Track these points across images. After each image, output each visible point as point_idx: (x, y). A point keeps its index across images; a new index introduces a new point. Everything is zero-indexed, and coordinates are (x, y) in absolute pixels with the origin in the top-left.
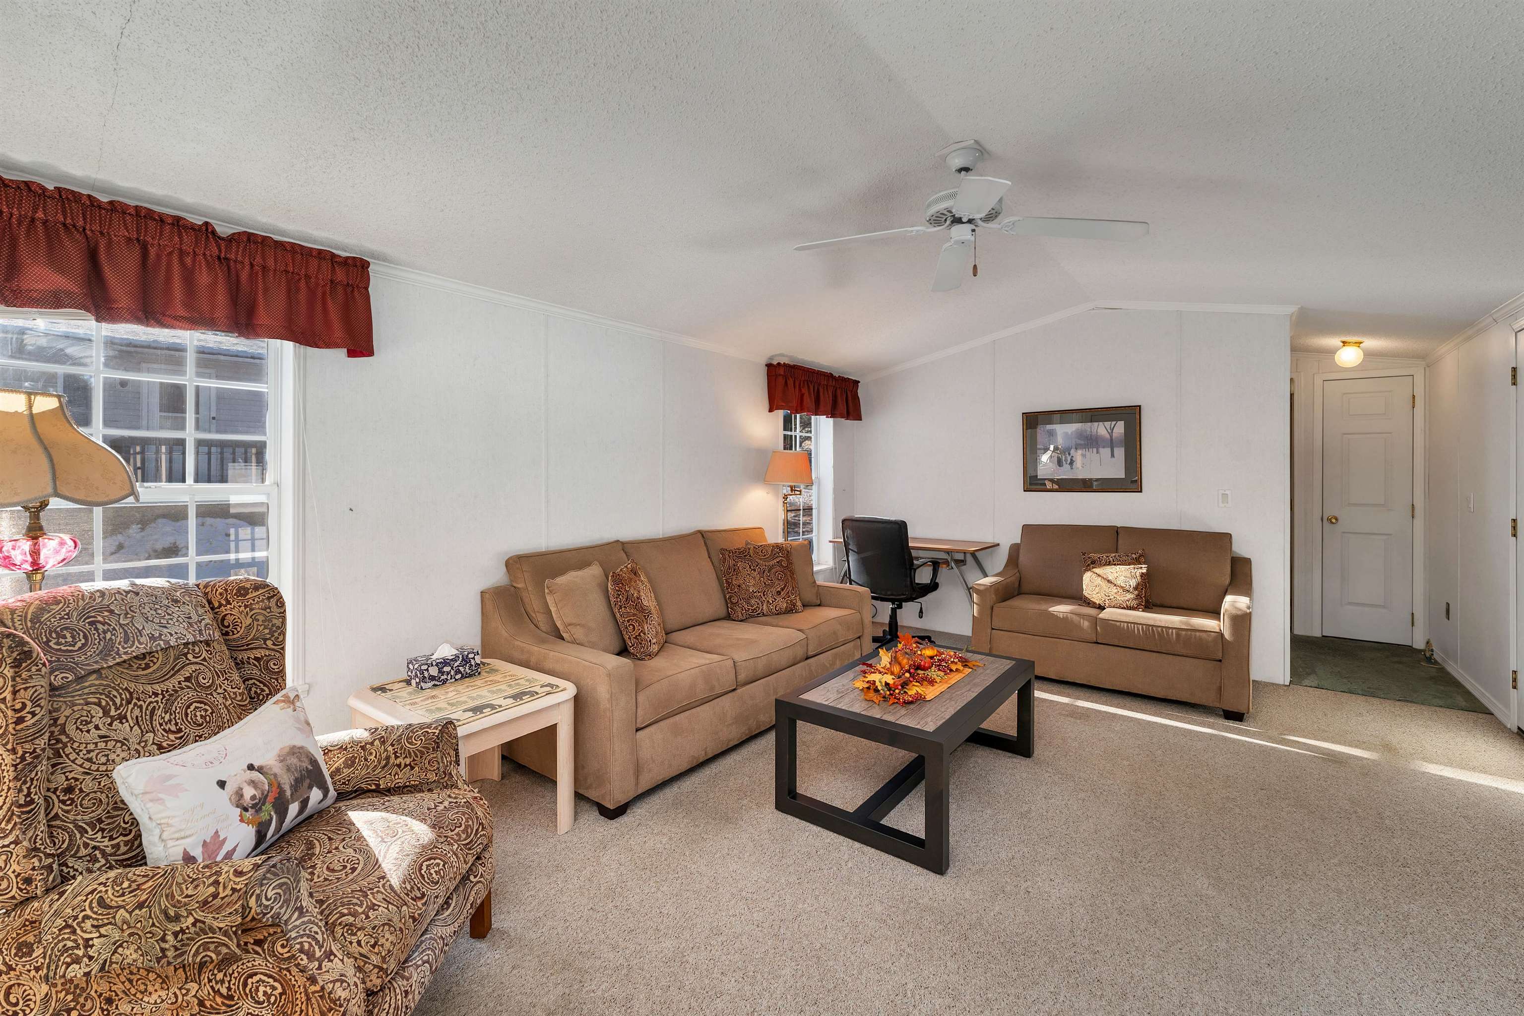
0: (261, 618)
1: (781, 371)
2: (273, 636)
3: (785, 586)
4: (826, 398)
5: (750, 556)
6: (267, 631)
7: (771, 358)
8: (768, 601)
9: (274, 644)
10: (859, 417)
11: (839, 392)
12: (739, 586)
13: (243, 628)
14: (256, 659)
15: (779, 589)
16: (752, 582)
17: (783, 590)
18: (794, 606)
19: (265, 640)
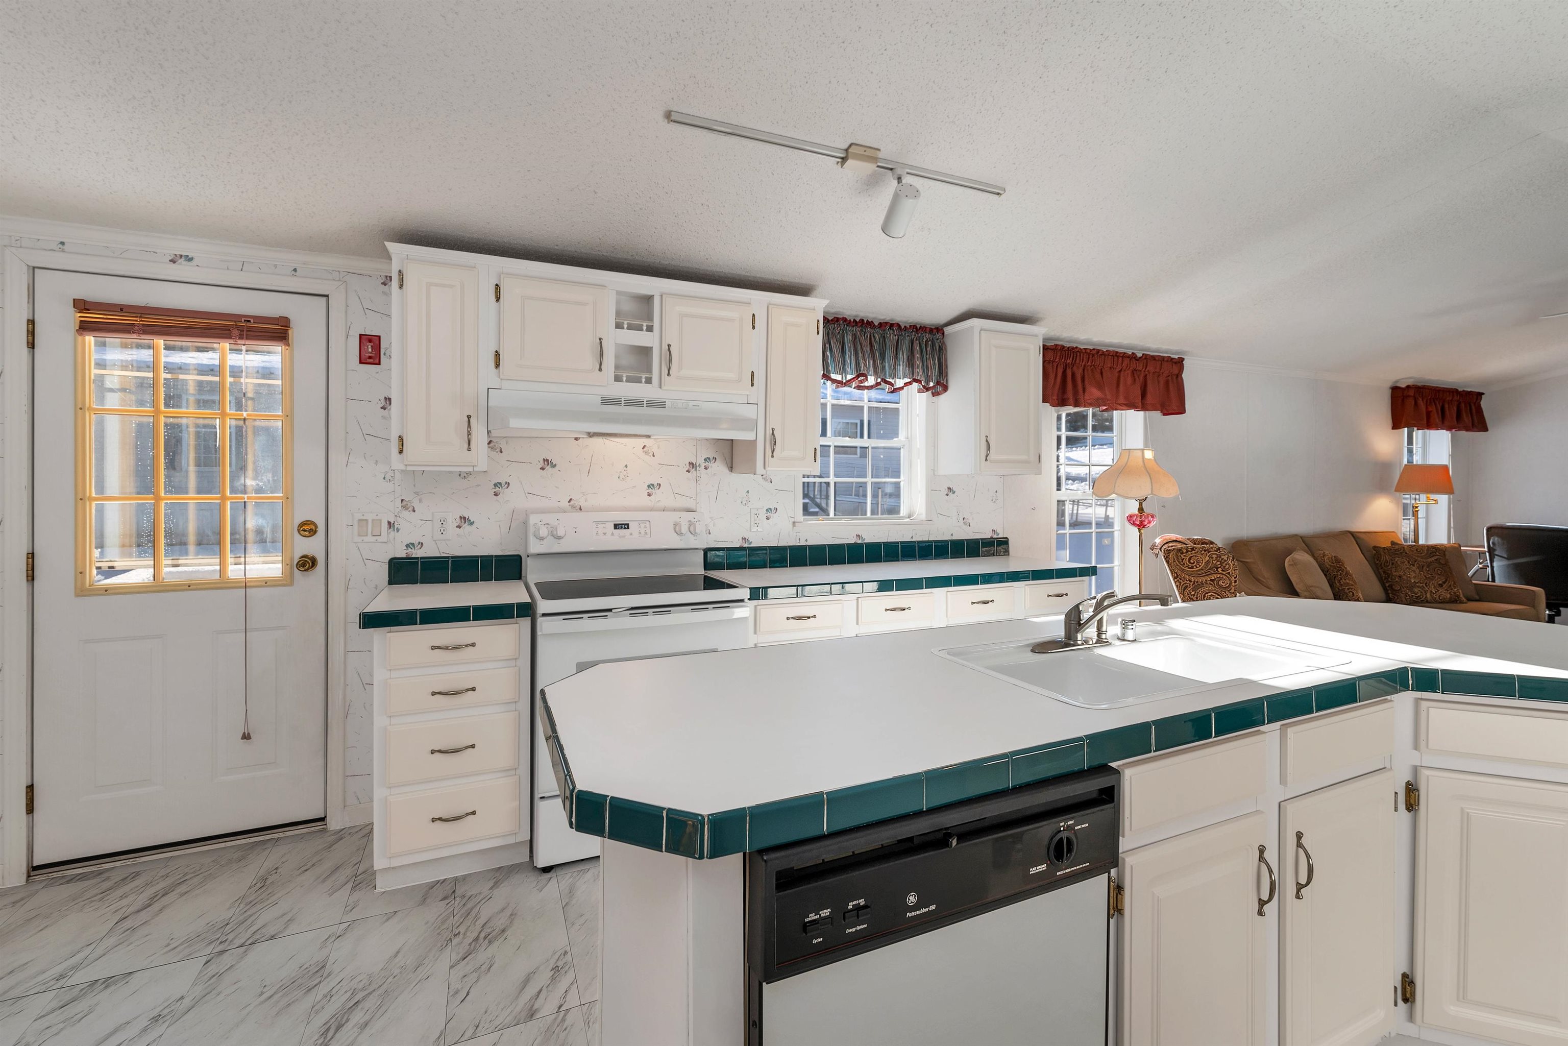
0: (1214, 556)
1: (1411, 393)
2: (1222, 565)
3: (1446, 580)
4: (1452, 412)
5: (1406, 553)
6: (1219, 563)
7: (1397, 382)
8: (1431, 592)
9: (1222, 571)
10: (1485, 429)
11: (1463, 405)
12: (1400, 577)
13: (1203, 563)
14: (1211, 580)
15: (1440, 582)
16: (1413, 575)
17: (1444, 583)
18: (1458, 598)
19: (1217, 569)
